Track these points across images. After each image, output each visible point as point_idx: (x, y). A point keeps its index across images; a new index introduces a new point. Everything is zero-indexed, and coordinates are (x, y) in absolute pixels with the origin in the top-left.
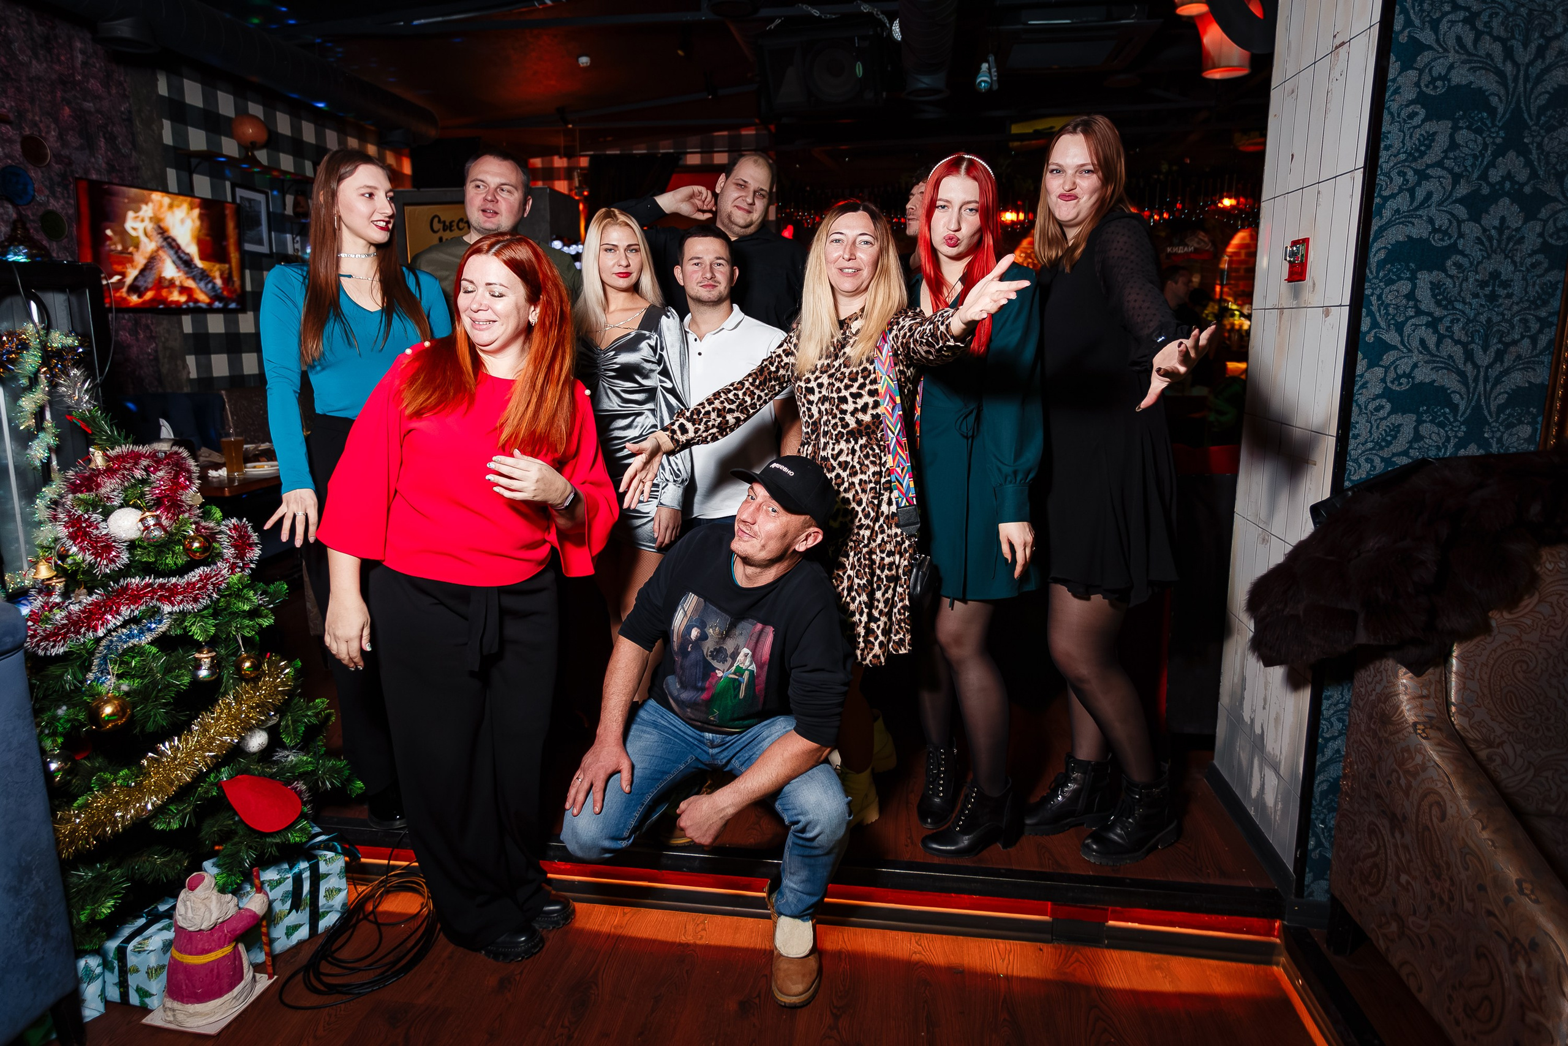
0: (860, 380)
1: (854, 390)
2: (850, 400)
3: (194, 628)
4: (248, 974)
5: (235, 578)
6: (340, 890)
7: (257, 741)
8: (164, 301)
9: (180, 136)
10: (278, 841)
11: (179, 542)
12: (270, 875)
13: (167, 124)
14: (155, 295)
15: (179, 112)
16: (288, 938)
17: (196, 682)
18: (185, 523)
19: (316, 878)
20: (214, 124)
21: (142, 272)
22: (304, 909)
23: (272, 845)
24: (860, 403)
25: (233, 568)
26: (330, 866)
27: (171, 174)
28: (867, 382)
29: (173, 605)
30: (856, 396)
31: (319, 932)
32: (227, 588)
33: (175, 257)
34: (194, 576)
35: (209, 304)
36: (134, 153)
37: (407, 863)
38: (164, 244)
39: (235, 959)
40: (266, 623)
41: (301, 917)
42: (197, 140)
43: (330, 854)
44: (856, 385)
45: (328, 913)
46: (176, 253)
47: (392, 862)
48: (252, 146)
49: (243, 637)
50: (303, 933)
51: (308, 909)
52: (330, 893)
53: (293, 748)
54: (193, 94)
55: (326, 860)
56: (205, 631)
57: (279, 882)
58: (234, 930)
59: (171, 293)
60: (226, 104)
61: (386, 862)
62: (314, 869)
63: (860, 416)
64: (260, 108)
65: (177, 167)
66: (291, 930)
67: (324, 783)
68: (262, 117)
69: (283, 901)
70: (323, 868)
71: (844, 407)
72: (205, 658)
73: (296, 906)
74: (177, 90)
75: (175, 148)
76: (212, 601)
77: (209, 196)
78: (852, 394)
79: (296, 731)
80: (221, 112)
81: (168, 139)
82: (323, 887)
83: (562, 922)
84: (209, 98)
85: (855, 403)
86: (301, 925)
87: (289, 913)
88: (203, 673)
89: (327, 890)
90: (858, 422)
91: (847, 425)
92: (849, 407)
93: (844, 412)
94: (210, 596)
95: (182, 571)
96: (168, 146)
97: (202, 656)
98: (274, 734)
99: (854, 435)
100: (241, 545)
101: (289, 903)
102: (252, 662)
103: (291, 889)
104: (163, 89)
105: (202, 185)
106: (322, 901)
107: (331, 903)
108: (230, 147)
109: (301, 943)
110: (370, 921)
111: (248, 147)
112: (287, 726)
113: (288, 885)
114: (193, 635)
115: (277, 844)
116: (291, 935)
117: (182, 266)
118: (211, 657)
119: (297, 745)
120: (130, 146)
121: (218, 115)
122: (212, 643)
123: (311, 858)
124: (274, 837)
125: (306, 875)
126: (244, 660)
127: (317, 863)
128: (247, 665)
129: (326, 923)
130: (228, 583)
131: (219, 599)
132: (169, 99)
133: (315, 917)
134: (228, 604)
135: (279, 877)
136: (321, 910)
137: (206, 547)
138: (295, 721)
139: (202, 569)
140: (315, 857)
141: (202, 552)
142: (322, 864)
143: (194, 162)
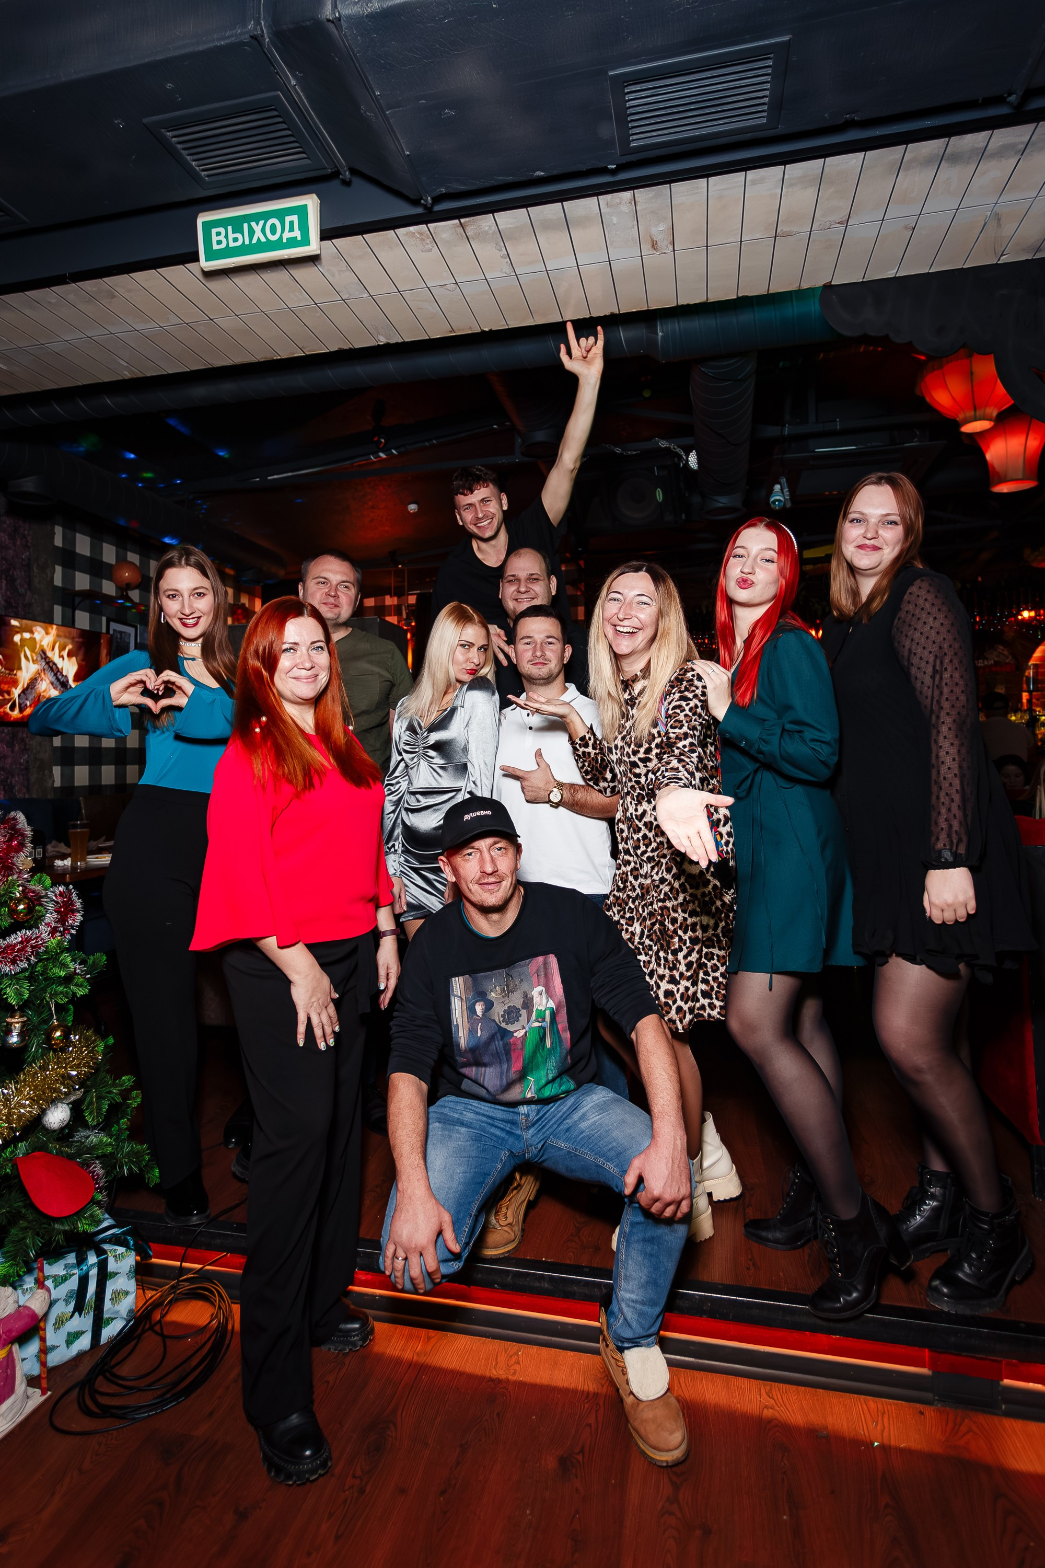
3: (8, 991)
5: (53, 943)
6: (127, 1293)
7: (57, 1116)
9: (69, 579)
10: (67, 1228)
11: (5, 904)
12: (56, 1269)
13: (59, 570)
15: (69, 560)
16: (68, 1347)
17: (4, 1047)
18: (13, 884)
19: (104, 1275)
20: (97, 568)
21: (24, 691)
22: (88, 1313)
23: (59, 1232)
25: (53, 931)
26: (120, 1264)
27: (58, 610)
31: (102, 1343)
32: (46, 952)
33: (54, 679)
34: (15, 939)
36: (28, 593)
37: (200, 1266)
38: (46, 667)
39: (7, 1367)
40: (81, 992)
41: (84, 1322)
42: (82, 581)
43: (121, 1250)
45: (113, 1319)
46: (55, 675)
47: (185, 1265)
48: (129, 587)
49: (57, 1005)
50: (84, 1343)
51: (92, 1314)
52: (119, 1295)
53: (94, 1127)
54: (83, 545)
55: (114, 1256)
56: (19, 994)
57: (65, 1279)
58: (10, 1331)
60: (109, 554)
61: (178, 1263)
62: (102, 1266)
64: (138, 557)
65: (63, 605)
66: (73, 1337)
67: (121, 1168)
68: (138, 564)
69: (67, 1302)
70: (112, 1266)
72: (16, 1023)
73: (79, 1308)
74: (70, 541)
75: (63, 589)
76: (29, 964)
77: (87, 628)
79: (99, 1109)
80: (104, 560)
81: (58, 581)
82: (111, 1287)
83: (360, 1343)
84: (96, 548)
86: (84, 1332)
87: (71, 1317)
88: (14, 1039)
89: (114, 1292)
94: (28, 960)
95: (4, 933)
96: (57, 587)
97: (13, 1020)
98: (76, 1109)
100: (65, 911)
101: (73, 1304)
102: (62, 1031)
103: (76, 1287)
104: (58, 541)
105: (83, 620)
106: (108, 1305)
107: (117, 1308)
108: (109, 588)
109: (81, 1355)
110: (156, 1333)
111: (124, 589)
112: (91, 1103)
113: (73, 1284)
114: (7, 998)
115: (65, 1232)
116: (71, 1343)
117: (59, 687)
118: (22, 1022)
119: (98, 1124)
120: (26, 587)
121: (101, 562)
122: (23, 1007)
123: (100, 1252)
124: (62, 1224)
125: (94, 1272)
126: (55, 1029)
127: (106, 1259)
128: (58, 1034)
129: (109, 1332)
130: (47, 947)
131: (37, 963)
132: (63, 549)
133: (99, 1323)
134: (45, 968)
135: (64, 1272)
136: (106, 1316)
137: (30, 910)
138: (100, 1098)
139: (24, 931)
140: (105, 1252)
141: (26, 915)
142: (111, 1260)
143: (77, 600)
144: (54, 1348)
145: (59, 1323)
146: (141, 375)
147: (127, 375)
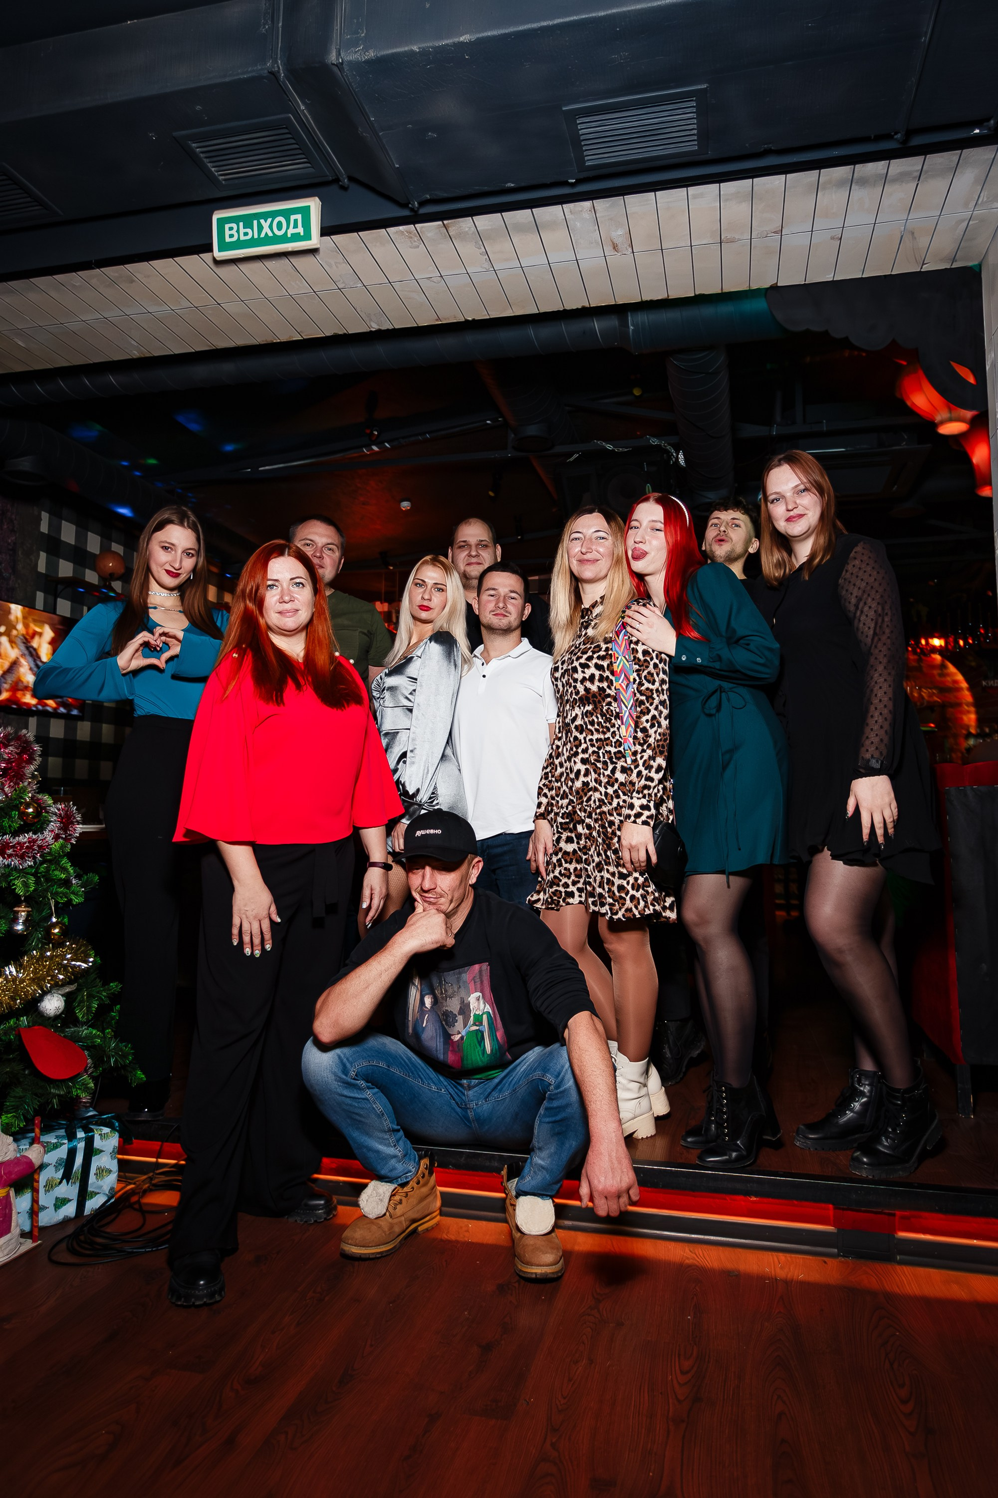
0: (590, 653)
1: (583, 661)
2: (580, 669)
3: (16, 882)
4: (15, 1231)
5: (56, 846)
6: (110, 1171)
7: (53, 1004)
8: (17, 702)
9: (52, 566)
10: (62, 1093)
11: (16, 808)
12: (51, 1138)
13: (43, 556)
14: (11, 696)
15: (54, 547)
16: (56, 1210)
17: (11, 932)
18: (24, 790)
19: (90, 1151)
20: (80, 556)
22: (75, 1183)
23: (55, 1095)
24: (588, 673)
25: (57, 837)
26: (104, 1142)
27: (40, 596)
28: (595, 656)
29: (4, 858)
30: (585, 666)
31: (85, 1214)
32: (50, 853)
33: (33, 666)
34: (23, 838)
35: (55, 709)
37: (175, 1161)
38: (26, 652)
40: (76, 900)
41: (69, 1190)
42: (66, 569)
43: (106, 1130)
44: (585, 656)
45: (96, 1193)
46: (35, 661)
47: (160, 1160)
48: (112, 577)
49: (57, 903)
50: (70, 1210)
51: (78, 1184)
52: (102, 1172)
53: (84, 1024)
54: (68, 533)
55: (100, 1135)
56: (26, 885)
57: (56, 1146)
58: (9, 1173)
59: (24, 695)
60: (93, 544)
61: (154, 1160)
62: (89, 1141)
63: (588, 684)
64: (122, 548)
65: (46, 592)
66: (60, 1203)
68: (122, 554)
69: (57, 1170)
70: (98, 1143)
71: (576, 676)
72: (22, 912)
73: (67, 1176)
74: (55, 528)
75: (46, 576)
76: (35, 863)
77: (68, 615)
78: (581, 665)
79: (89, 1007)
80: (88, 549)
81: (42, 567)
82: (96, 1162)
84: (81, 537)
85: (583, 672)
86: (70, 1200)
87: (60, 1183)
88: (20, 927)
89: (98, 1168)
90: (587, 690)
91: (577, 693)
92: (579, 676)
93: (576, 680)
94: (34, 858)
95: (15, 834)
96: (41, 573)
97: (20, 909)
98: (69, 999)
99: (584, 701)
100: (66, 822)
101: (62, 1171)
102: (61, 928)
103: (65, 1157)
104: (44, 528)
105: (64, 607)
106: (92, 1179)
107: (100, 1183)
108: (91, 577)
109: (66, 1221)
110: (135, 1209)
111: (107, 579)
112: (82, 999)
113: (62, 1152)
114: (15, 889)
115: (59, 1096)
116: (59, 1208)
118: (28, 911)
119: (88, 1021)
120: (10, 571)
121: (86, 551)
122: (30, 900)
123: (87, 1130)
124: (58, 1088)
125: (81, 1146)
126: (54, 925)
127: (93, 1137)
128: (57, 931)
129: (92, 1204)
130: (51, 849)
131: (42, 863)
132: (48, 536)
133: (84, 1195)
134: (48, 869)
135: (56, 1141)
136: (90, 1189)
137: (38, 814)
138: (91, 996)
139: (31, 834)
140: (92, 1130)
141: (34, 817)
142: (97, 1138)
143: (60, 587)
144: (44, 1208)
145: (50, 1186)
146: (148, 355)
147: (136, 354)
